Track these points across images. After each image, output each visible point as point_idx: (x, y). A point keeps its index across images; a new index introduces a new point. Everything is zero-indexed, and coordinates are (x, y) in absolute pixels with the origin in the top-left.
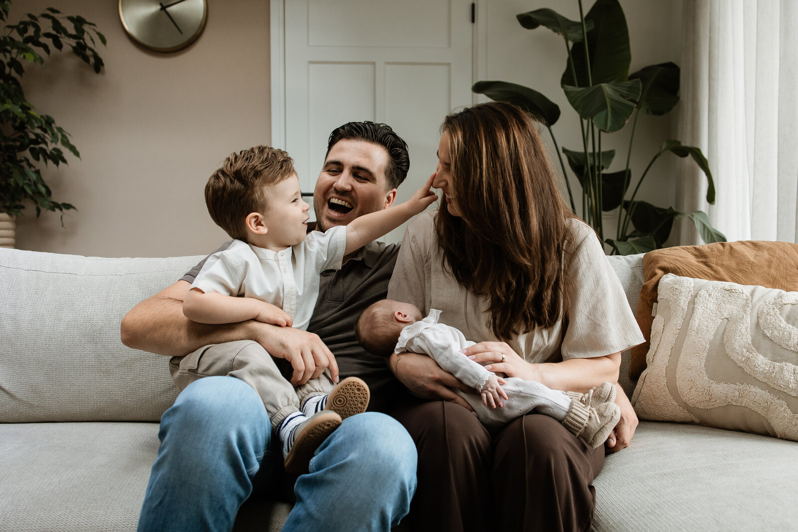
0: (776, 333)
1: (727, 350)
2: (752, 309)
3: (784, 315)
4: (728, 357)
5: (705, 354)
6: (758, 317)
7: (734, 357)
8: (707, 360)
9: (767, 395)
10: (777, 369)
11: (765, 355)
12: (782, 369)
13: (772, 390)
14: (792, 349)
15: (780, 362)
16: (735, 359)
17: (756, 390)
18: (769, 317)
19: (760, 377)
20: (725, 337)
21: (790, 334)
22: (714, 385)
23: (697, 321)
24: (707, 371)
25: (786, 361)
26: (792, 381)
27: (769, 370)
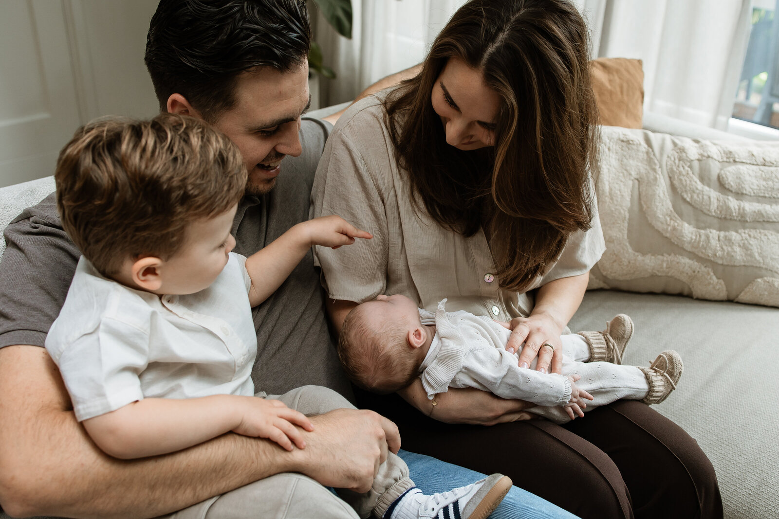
0: (695, 196)
1: (649, 218)
2: (660, 167)
3: (697, 174)
4: (651, 227)
5: (626, 225)
6: (670, 178)
7: (660, 226)
8: (629, 231)
9: (695, 265)
10: (703, 238)
11: (689, 223)
12: (708, 237)
13: (699, 259)
14: (714, 214)
15: (704, 228)
16: (660, 229)
17: (685, 261)
18: (682, 177)
19: (688, 247)
20: (643, 203)
21: (709, 198)
22: (640, 258)
23: (607, 183)
24: (630, 243)
25: (710, 227)
26: (718, 249)
27: (696, 239)
